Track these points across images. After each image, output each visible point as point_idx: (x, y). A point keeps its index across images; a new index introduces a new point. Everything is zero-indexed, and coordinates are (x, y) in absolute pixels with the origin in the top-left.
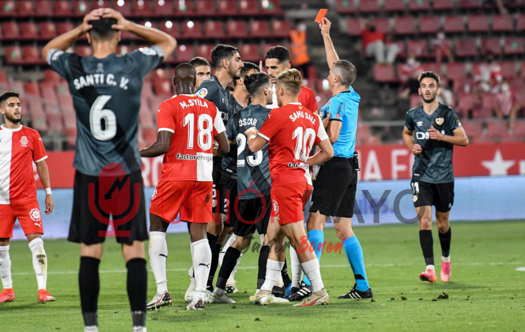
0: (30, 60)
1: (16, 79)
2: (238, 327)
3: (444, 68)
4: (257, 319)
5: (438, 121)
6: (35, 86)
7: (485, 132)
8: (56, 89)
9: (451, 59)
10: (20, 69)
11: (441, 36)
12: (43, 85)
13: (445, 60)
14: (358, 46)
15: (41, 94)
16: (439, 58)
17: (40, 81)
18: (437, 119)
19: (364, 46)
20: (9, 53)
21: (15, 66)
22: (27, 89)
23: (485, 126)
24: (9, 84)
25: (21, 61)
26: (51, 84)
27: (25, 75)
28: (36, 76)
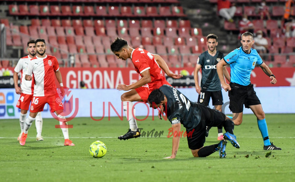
0: (23, 13)
1: (14, 24)
2: (141, 171)
3: (265, 23)
4: (153, 167)
5: (218, 60)
6: (26, 28)
7: (288, 60)
8: (38, 30)
9: (269, 18)
10: (17, 18)
11: (263, 4)
12: (30, 27)
13: (266, 18)
14: (215, 9)
15: (29, 33)
16: (262, 17)
17: (28, 26)
18: (217, 59)
19: (219, 9)
20: (11, 8)
21: (14, 16)
22: (21, 30)
23: (288, 57)
24: (10, 27)
25: (18, 13)
26: (35, 27)
27: (20, 22)
28: (26, 22)
